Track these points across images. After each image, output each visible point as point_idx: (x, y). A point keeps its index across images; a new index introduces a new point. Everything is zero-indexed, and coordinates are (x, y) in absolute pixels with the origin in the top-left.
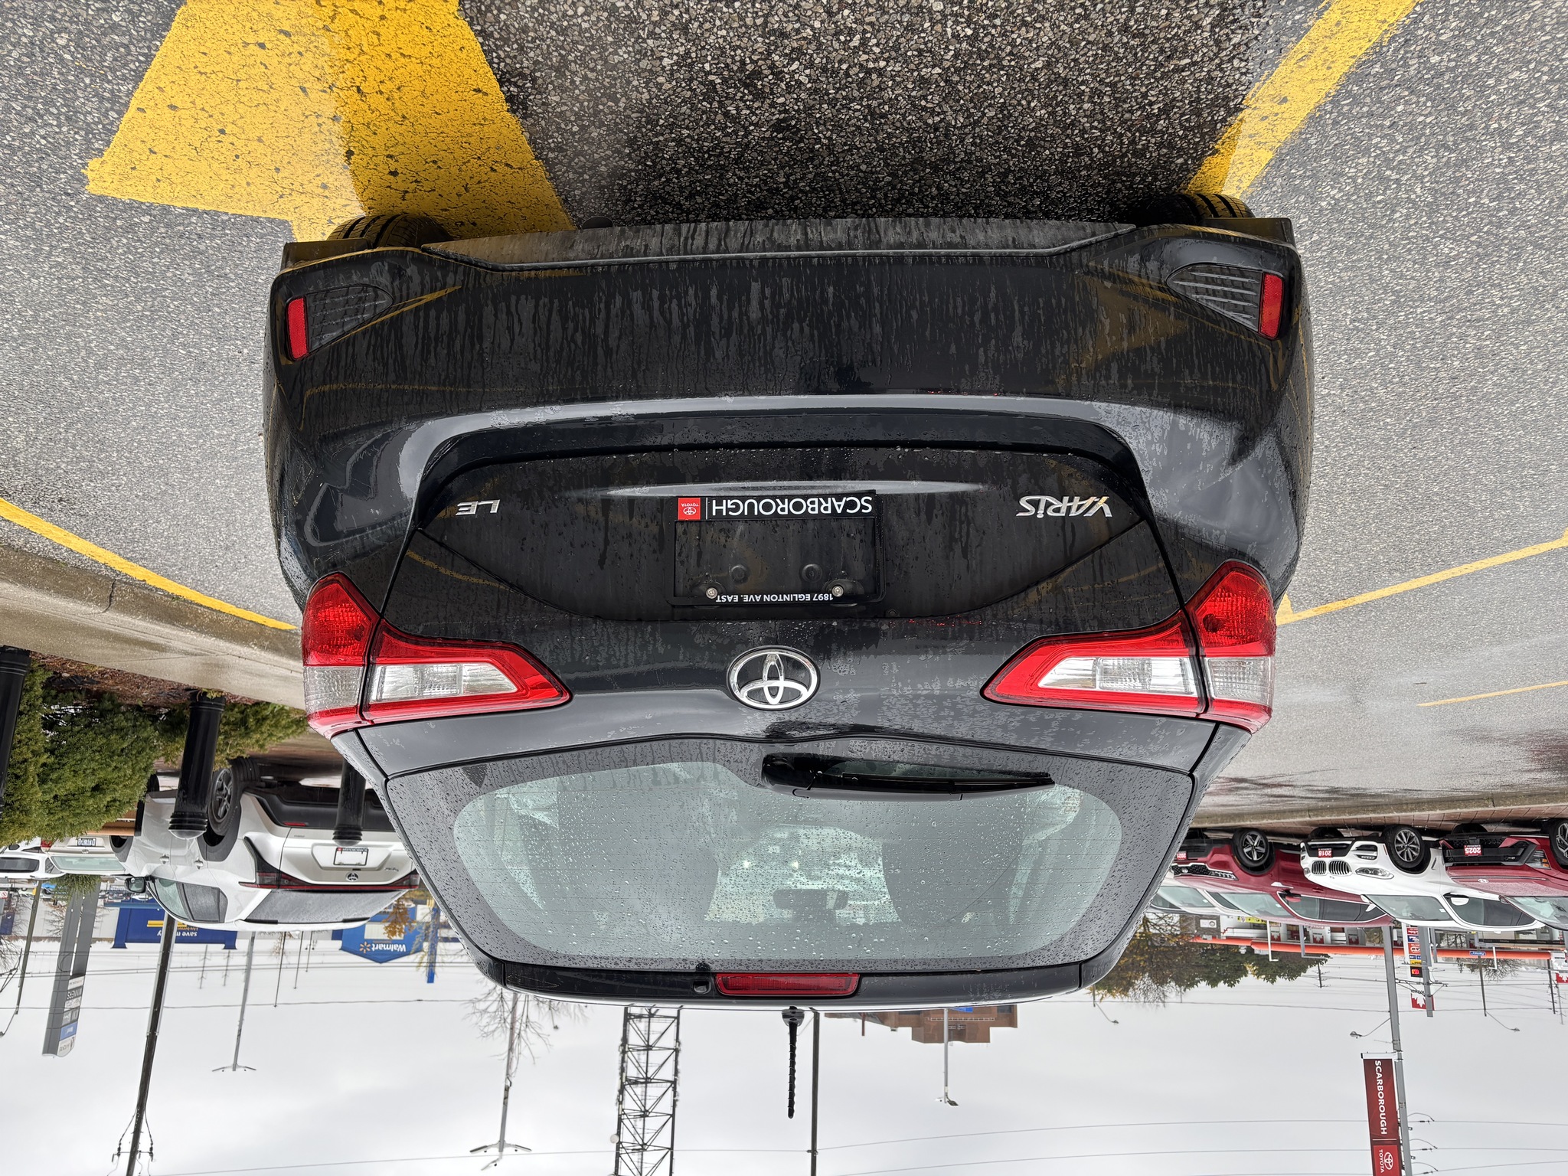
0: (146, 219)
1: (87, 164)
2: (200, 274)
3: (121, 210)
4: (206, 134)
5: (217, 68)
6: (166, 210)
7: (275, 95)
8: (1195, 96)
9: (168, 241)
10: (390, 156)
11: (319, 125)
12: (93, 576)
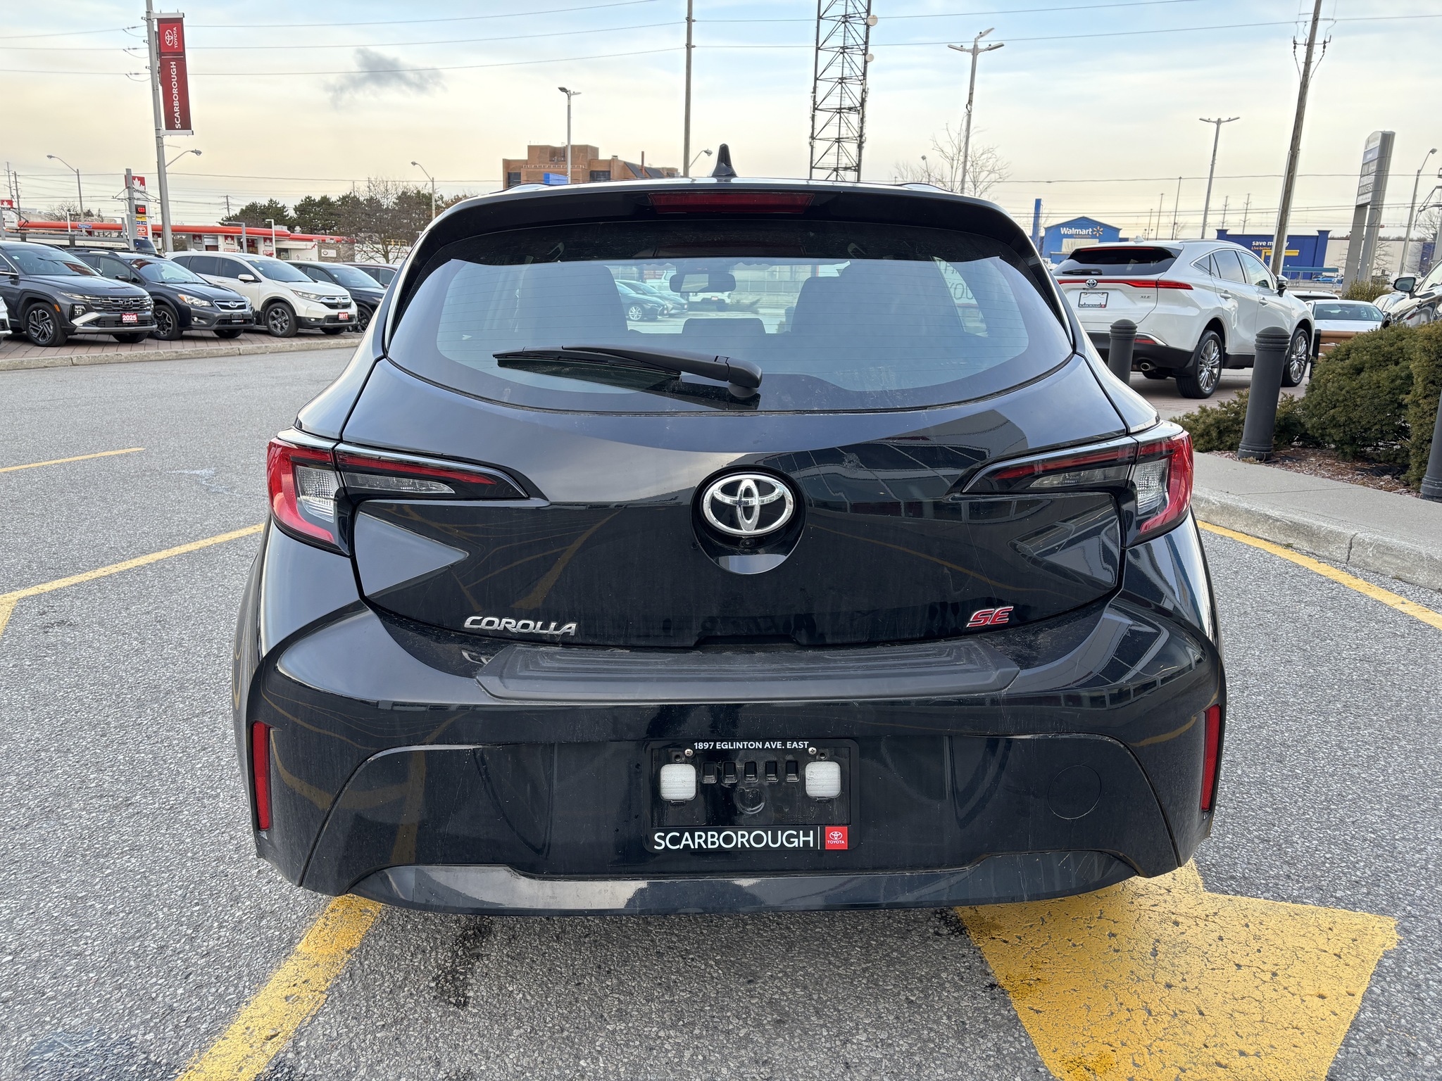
0: (1339, 894)
1: (1398, 944)
2: (1286, 842)
3: (1363, 901)
4: (1289, 972)
5: (1281, 1033)
6: (1322, 902)
7: (1228, 1008)
8: (371, 1003)
9: (1318, 873)
10: (1117, 951)
11: (1184, 980)
12: (1365, 567)
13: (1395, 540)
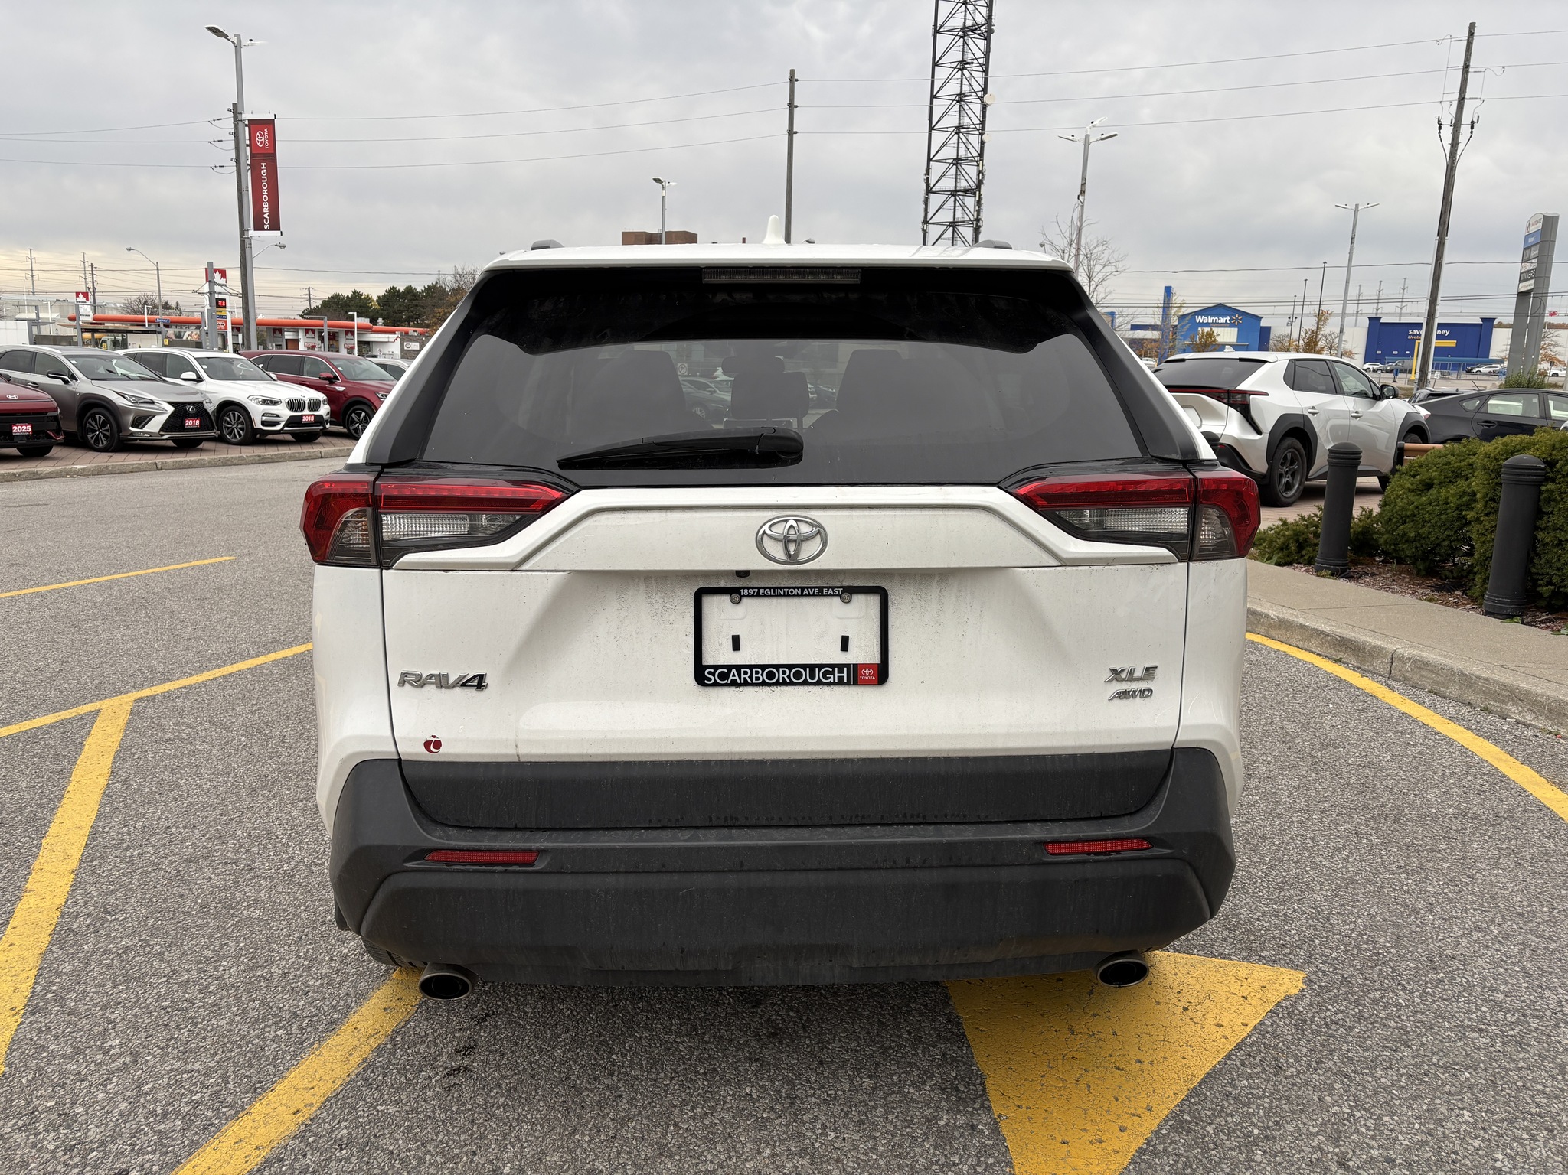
0: (1265, 953)
1: (1300, 991)
4: (1199, 1007)
6: (1247, 959)
7: (1138, 1031)
12: (1405, 680)
13: (1432, 656)
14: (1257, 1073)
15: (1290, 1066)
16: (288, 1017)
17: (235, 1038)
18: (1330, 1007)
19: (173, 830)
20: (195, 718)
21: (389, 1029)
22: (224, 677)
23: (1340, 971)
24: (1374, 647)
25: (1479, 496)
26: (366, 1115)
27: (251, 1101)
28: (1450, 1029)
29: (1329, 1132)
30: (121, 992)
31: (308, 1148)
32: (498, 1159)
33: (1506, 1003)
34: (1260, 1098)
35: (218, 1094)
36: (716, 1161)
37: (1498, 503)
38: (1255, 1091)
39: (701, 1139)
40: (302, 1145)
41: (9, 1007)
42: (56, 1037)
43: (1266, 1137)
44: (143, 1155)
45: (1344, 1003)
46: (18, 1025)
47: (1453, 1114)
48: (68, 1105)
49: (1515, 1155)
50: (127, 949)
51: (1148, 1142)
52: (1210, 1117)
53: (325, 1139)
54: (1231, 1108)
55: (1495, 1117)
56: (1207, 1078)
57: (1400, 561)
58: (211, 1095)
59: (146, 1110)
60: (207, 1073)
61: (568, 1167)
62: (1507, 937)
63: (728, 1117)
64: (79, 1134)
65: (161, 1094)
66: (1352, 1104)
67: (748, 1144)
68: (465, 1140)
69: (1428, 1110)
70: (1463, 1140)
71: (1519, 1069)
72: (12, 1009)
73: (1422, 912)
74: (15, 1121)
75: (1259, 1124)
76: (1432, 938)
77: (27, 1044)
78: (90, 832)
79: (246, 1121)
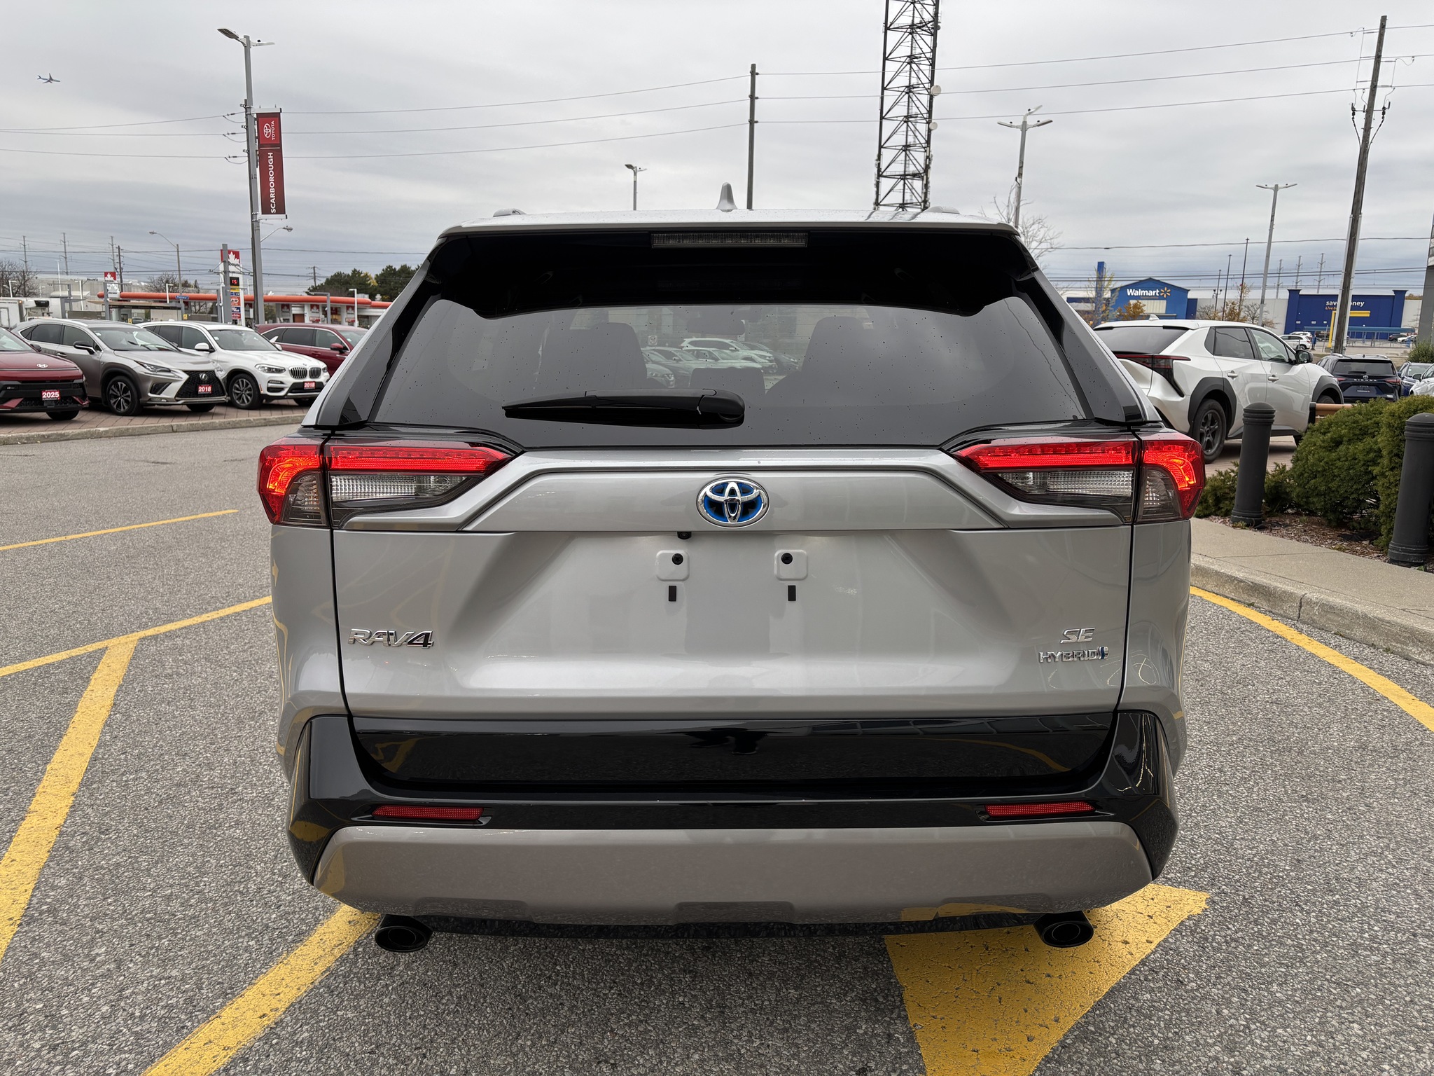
1: (1203, 911)
3: (1188, 881)
12: (1313, 623)
13: (1338, 600)
14: (1160, 987)
15: (1190, 981)
16: (260, 928)
17: (211, 948)
18: (1230, 926)
19: (166, 757)
20: (193, 655)
21: (351, 940)
22: (221, 618)
23: (1241, 893)
24: (1284, 592)
25: (1384, 453)
26: (326, 1019)
27: (222, 1006)
28: (1343, 947)
29: (1225, 1043)
30: (110, 904)
31: (271, 1049)
32: (446, 1062)
33: (1397, 923)
34: (1161, 1011)
35: (191, 999)
36: (648, 1065)
37: (1402, 459)
38: (1156, 1004)
39: (635, 1045)
40: (266, 1047)
41: (7, 917)
42: (48, 945)
43: (1166, 1047)
44: (120, 1054)
45: (1245, 923)
46: (14, 934)
47: (1343, 1027)
48: (55, 1008)
49: (1402, 1066)
50: (118, 865)
51: (1054, 1050)
52: (1113, 1028)
53: (287, 1041)
54: (1133, 1020)
55: (1384, 1030)
56: (1111, 991)
57: (1312, 513)
58: (186, 999)
59: (125, 1013)
60: (183, 980)
61: (510, 1070)
62: (1400, 861)
63: (661, 1024)
64: (63, 1034)
65: (140, 998)
66: (1248, 1017)
67: (678, 1050)
68: (417, 1043)
69: (1320, 1023)
70: (1351, 1052)
71: (1408, 985)
72: (11, 919)
73: (1321, 838)
74: (5, 1022)
75: (1160, 1035)
76: (1329, 862)
77: (21, 951)
78: (91, 758)
79: (216, 1023)
